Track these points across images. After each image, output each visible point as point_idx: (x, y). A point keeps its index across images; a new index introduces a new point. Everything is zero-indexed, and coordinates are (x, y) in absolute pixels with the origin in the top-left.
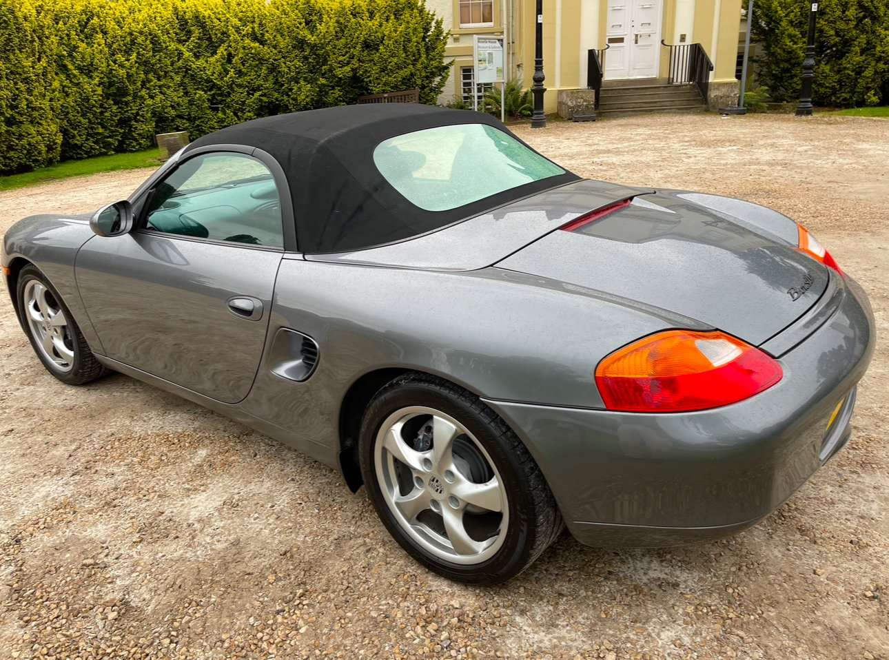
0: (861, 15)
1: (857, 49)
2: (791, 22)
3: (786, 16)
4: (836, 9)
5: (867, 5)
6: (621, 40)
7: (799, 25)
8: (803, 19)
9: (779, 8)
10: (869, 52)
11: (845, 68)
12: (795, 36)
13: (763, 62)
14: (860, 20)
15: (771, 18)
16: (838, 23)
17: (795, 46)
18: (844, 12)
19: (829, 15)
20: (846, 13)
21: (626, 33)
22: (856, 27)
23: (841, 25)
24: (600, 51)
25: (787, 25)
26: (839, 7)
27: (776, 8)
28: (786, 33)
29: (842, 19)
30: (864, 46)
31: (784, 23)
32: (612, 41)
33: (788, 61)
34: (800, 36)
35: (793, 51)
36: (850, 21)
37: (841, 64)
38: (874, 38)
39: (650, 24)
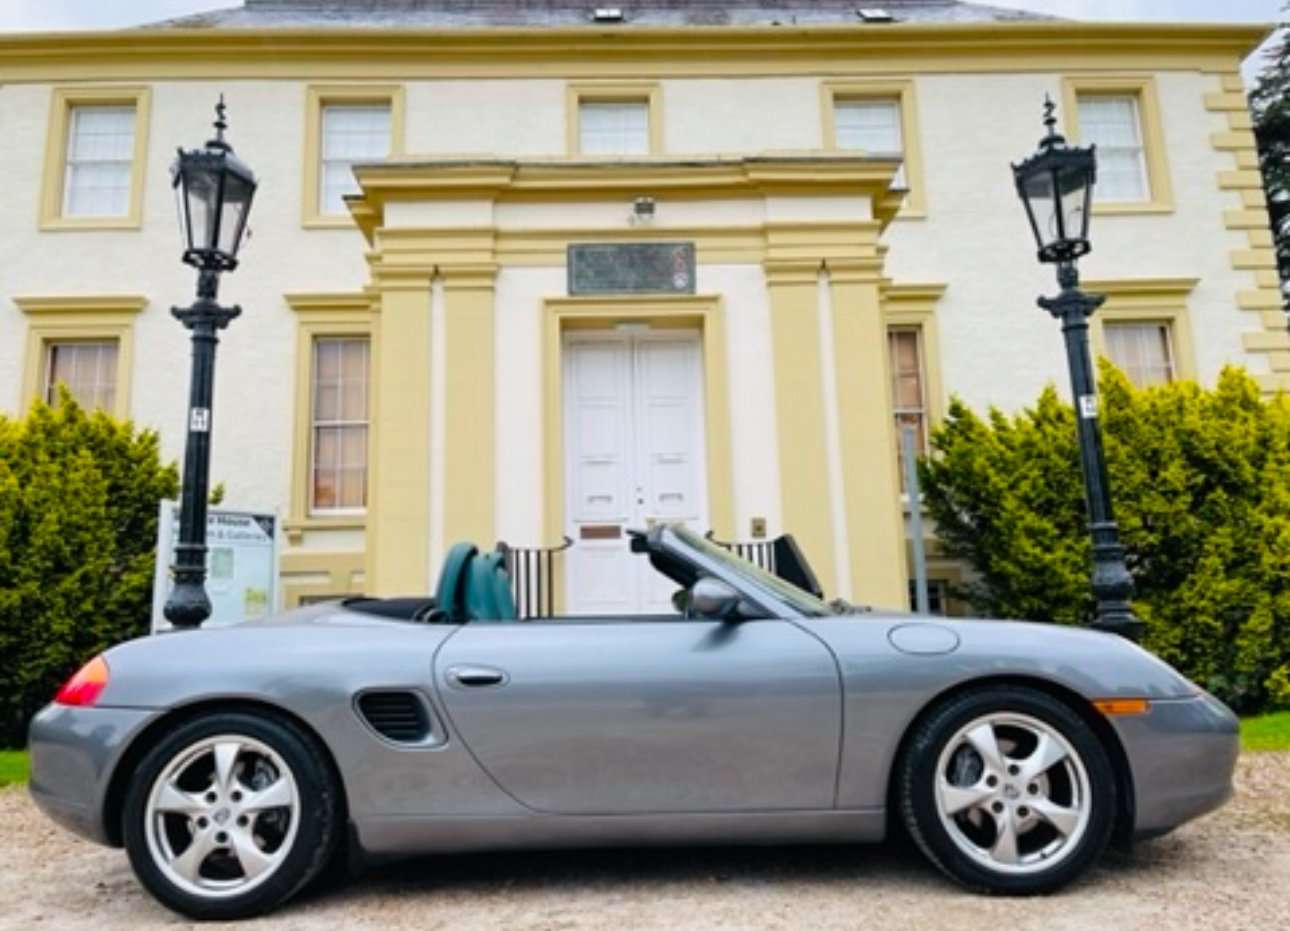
0: (1200, 479)
1: (1214, 561)
2: (1026, 500)
3: (1013, 487)
4: (1132, 468)
5: (1207, 456)
6: (614, 533)
7: (1046, 509)
8: (1054, 495)
9: (991, 472)
10: (1242, 570)
11: (1193, 610)
12: (1044, 532)
13: (979, 599)
14: (1199, 494)
15: (977, 495)
16: (1145, 499)
17: (1048, 557)
18: (1154, 474)
19: (1119, 482)
20: (1163, 474)
21: (624, 515)
22: (1193, 508)
23: (1159, 506)
24: (544, 555)
25: (1019, 508)
26: (1138, 462)
27: (983, 468)
28: (1020, 524)
29: (1154, 490)
30: (1232, 556)
31: (1010, 503)
32: (588, 533)
33: (1038, 592)
34: (1056, 532)
35: (1046, 567)
36: (1176, 493)
37: (1179, 600)
38: (1247, 535)
39: (680, 497)
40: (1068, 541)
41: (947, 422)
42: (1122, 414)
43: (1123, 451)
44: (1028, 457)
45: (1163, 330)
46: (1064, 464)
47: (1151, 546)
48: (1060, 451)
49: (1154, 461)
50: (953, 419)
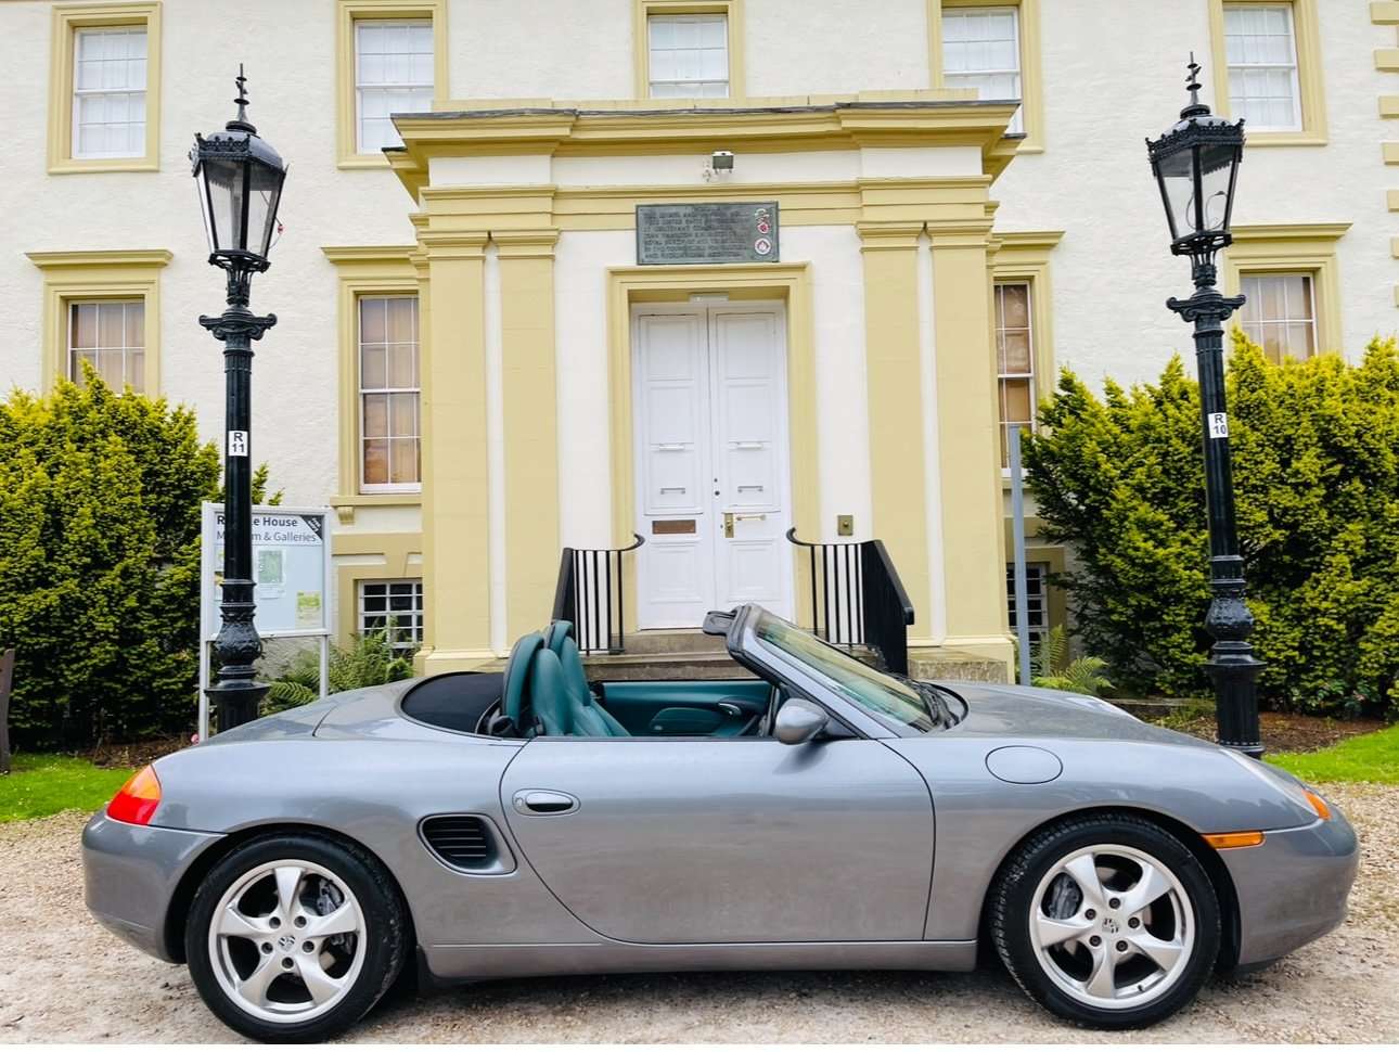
0: (1336, 470)
1: (1343, 560)
2: (1141, 490)
3: (1125, 475)
4: (1262, 457)
5: (1346, 444)
6: (688, 526)
7: (1162, 499)
8: (1172, 484)
9: (1102, 457)
10: (1374, 568)
11: (1315, 611)
12: (1158, 525)
13: (1082, 587)
14: (1330, 483)
15: (1086, 482)
16: (1273, 491)
17: (1161, 552)
18: (1285, 464)
19: (1245, 473)
20: (1295, 464)
21: (699, 510)
22: (1327, 500)
23: (1285, 498)
24: (613, 555)
25: (1133, 498)
26: (1267, 449)
27: (1094, 454)
28: (1132, 516)
29: (1283, 482)
30: (1361, 552)
31: (1123, 492)
32: (660, 527)
33: (1148, 589)
34: (1172, 525)
35: (1158, 563)
36: (1308, 486)
37: (1301, 600)
38: (1382, 531)
39: (760, 489)
40: (1184, 535)
41: (1056, 396)
42: (1254, 396)
43: (1252, 437)
44: (1146, 441)
45: (1306, 281)
46: (1186, 450)
47: (1275, 543)
48: (1182, 435)
49: (1287, 450)
50: (1063, 393)
